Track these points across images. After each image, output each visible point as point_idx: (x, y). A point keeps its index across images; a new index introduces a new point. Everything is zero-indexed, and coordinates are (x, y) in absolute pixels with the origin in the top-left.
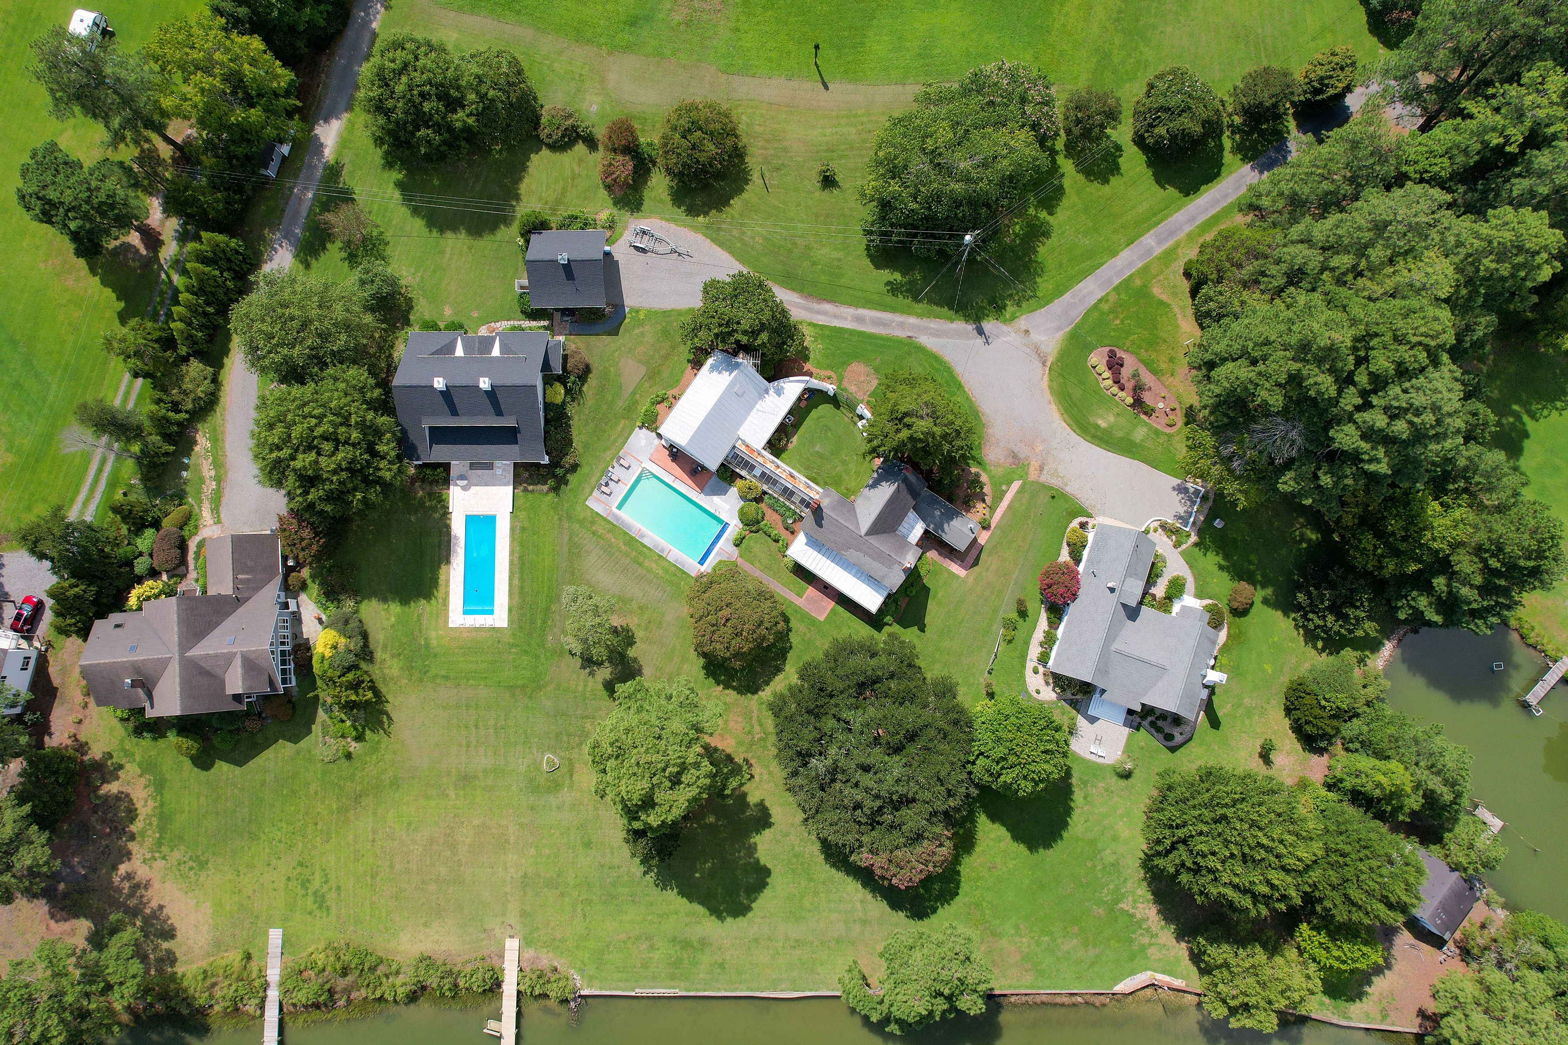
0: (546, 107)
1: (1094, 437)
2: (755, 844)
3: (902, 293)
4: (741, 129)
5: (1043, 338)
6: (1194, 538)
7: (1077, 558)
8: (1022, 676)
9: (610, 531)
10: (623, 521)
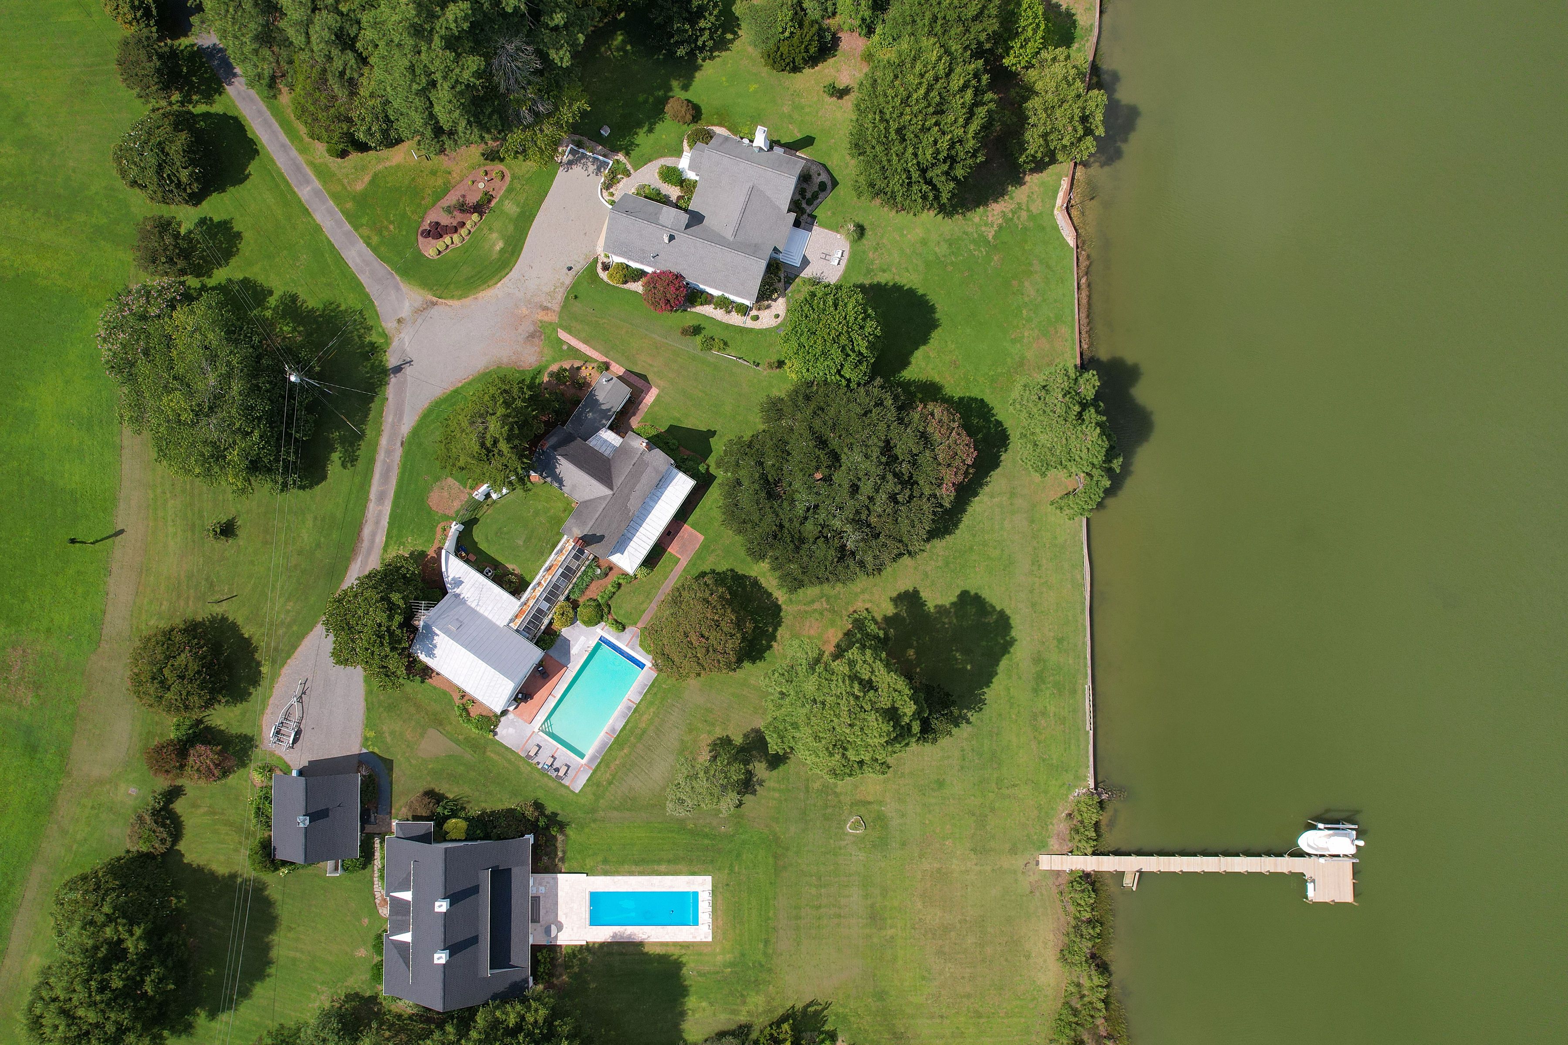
0: (129, 846)
1: (513, 253)
2: (936, 607)
3: (354, 452)
4: (164, 625)
5: (407, 304)
6: (620, 157)
7: (639, 275)
8: (761, 332)
9: (608, 766)
10: (597, 752)
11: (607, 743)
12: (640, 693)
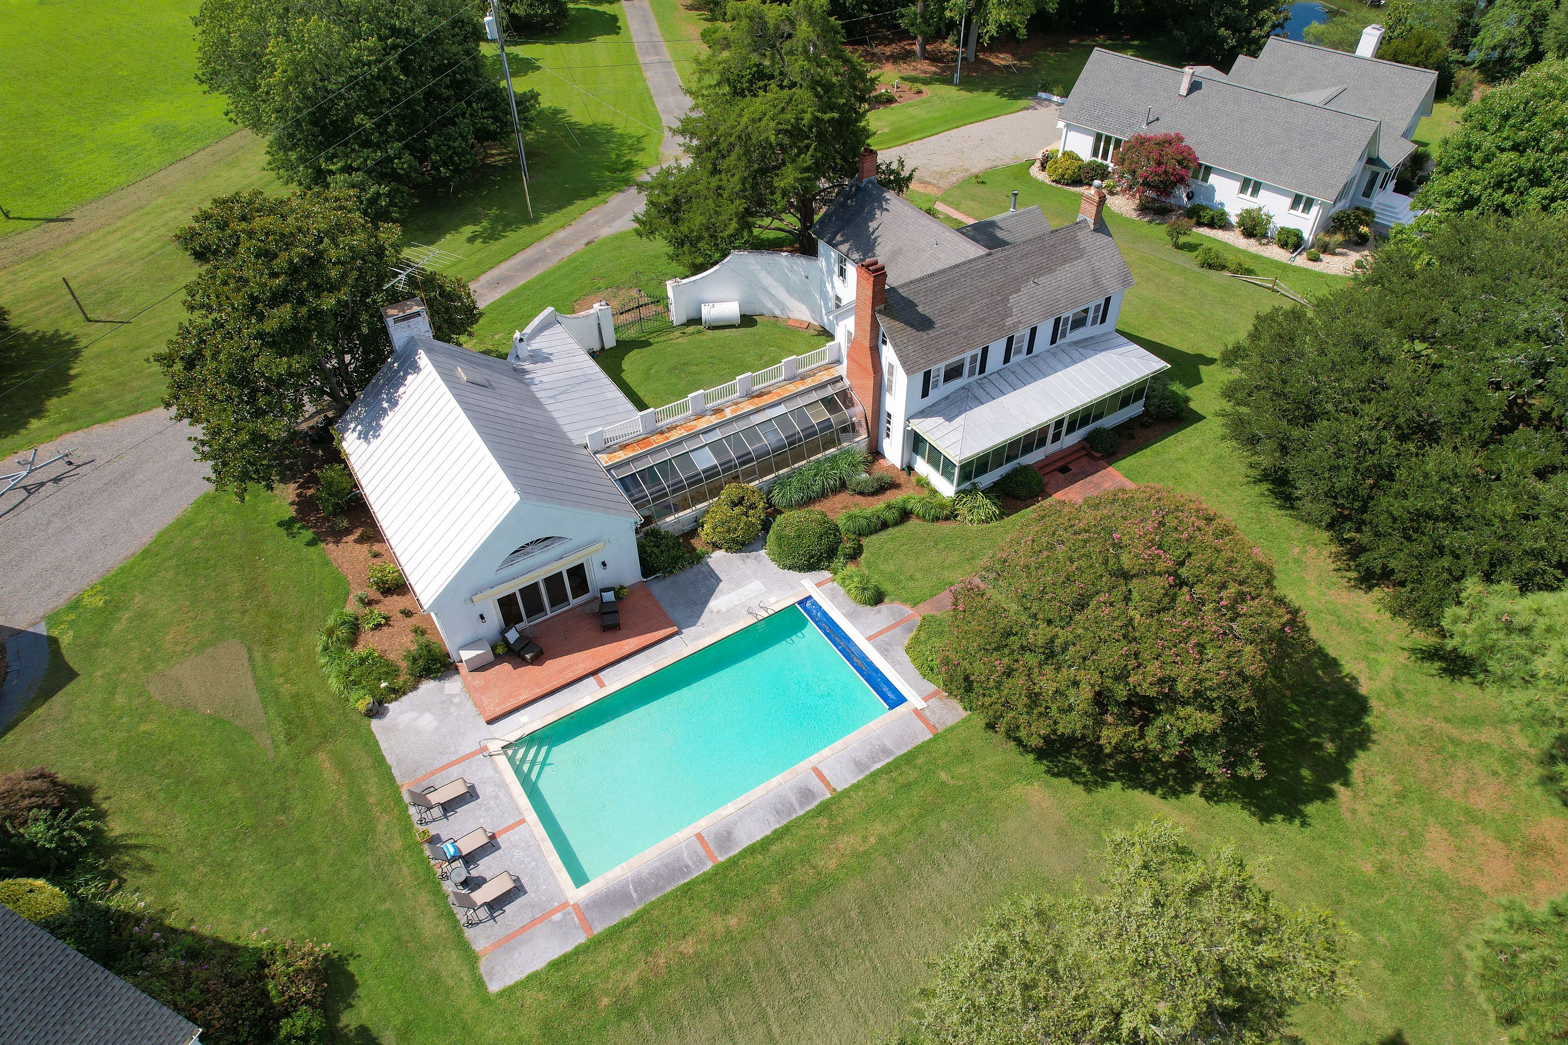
9: (647, 944)
10: (640, 883)
11: (684, 870)
12: (859, 765)
